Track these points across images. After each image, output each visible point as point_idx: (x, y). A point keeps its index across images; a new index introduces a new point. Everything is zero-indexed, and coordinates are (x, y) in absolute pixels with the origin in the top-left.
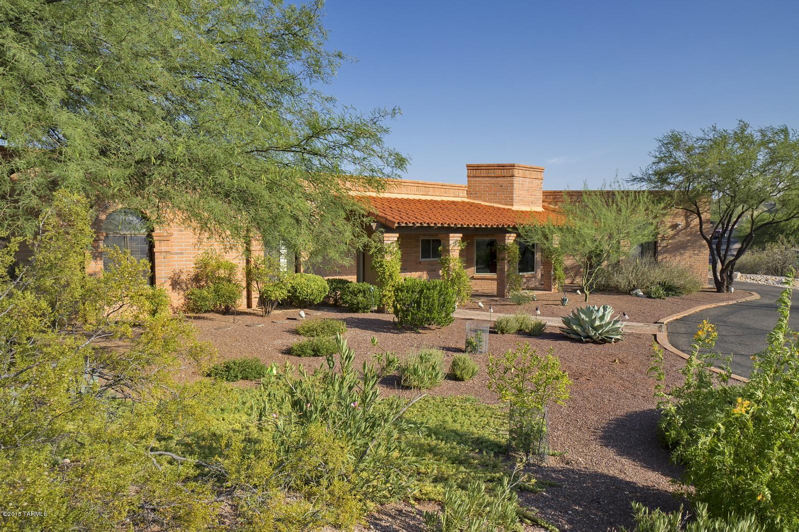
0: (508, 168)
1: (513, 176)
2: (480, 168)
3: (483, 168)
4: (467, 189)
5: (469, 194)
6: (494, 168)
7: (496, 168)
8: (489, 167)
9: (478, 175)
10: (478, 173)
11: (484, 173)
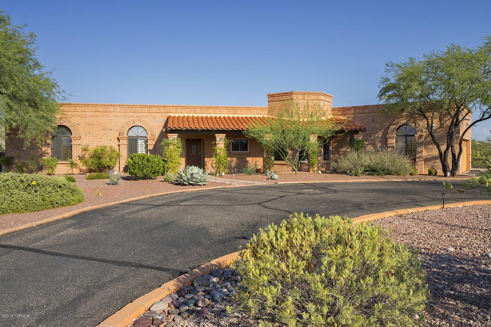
0: (289, 94)
1: (292, 99)
2: (274, 96)
3: (276, 96)
4: (268, 109)
5: (269, 112)
6: (281, 95)
7: (282, 95)
8: (279, 95)
9: (273, 100)
10: (273, 99)
11: (276, 99)
